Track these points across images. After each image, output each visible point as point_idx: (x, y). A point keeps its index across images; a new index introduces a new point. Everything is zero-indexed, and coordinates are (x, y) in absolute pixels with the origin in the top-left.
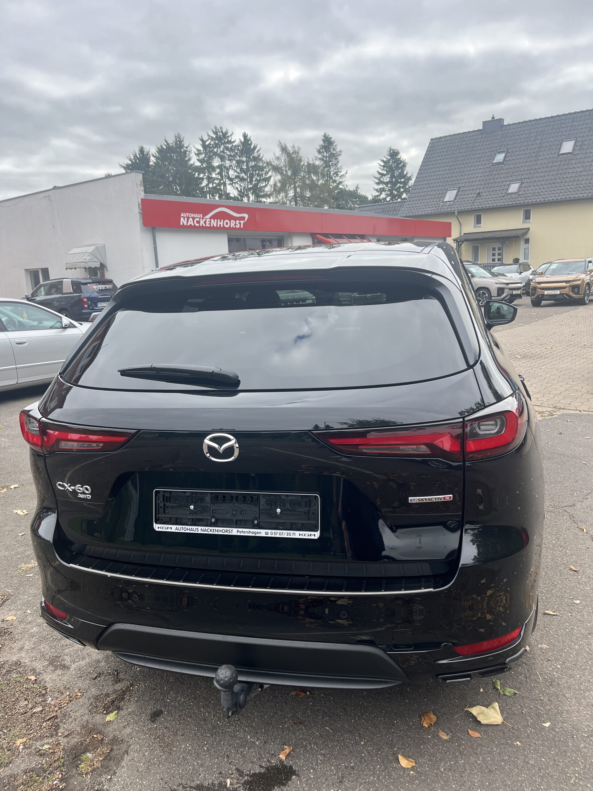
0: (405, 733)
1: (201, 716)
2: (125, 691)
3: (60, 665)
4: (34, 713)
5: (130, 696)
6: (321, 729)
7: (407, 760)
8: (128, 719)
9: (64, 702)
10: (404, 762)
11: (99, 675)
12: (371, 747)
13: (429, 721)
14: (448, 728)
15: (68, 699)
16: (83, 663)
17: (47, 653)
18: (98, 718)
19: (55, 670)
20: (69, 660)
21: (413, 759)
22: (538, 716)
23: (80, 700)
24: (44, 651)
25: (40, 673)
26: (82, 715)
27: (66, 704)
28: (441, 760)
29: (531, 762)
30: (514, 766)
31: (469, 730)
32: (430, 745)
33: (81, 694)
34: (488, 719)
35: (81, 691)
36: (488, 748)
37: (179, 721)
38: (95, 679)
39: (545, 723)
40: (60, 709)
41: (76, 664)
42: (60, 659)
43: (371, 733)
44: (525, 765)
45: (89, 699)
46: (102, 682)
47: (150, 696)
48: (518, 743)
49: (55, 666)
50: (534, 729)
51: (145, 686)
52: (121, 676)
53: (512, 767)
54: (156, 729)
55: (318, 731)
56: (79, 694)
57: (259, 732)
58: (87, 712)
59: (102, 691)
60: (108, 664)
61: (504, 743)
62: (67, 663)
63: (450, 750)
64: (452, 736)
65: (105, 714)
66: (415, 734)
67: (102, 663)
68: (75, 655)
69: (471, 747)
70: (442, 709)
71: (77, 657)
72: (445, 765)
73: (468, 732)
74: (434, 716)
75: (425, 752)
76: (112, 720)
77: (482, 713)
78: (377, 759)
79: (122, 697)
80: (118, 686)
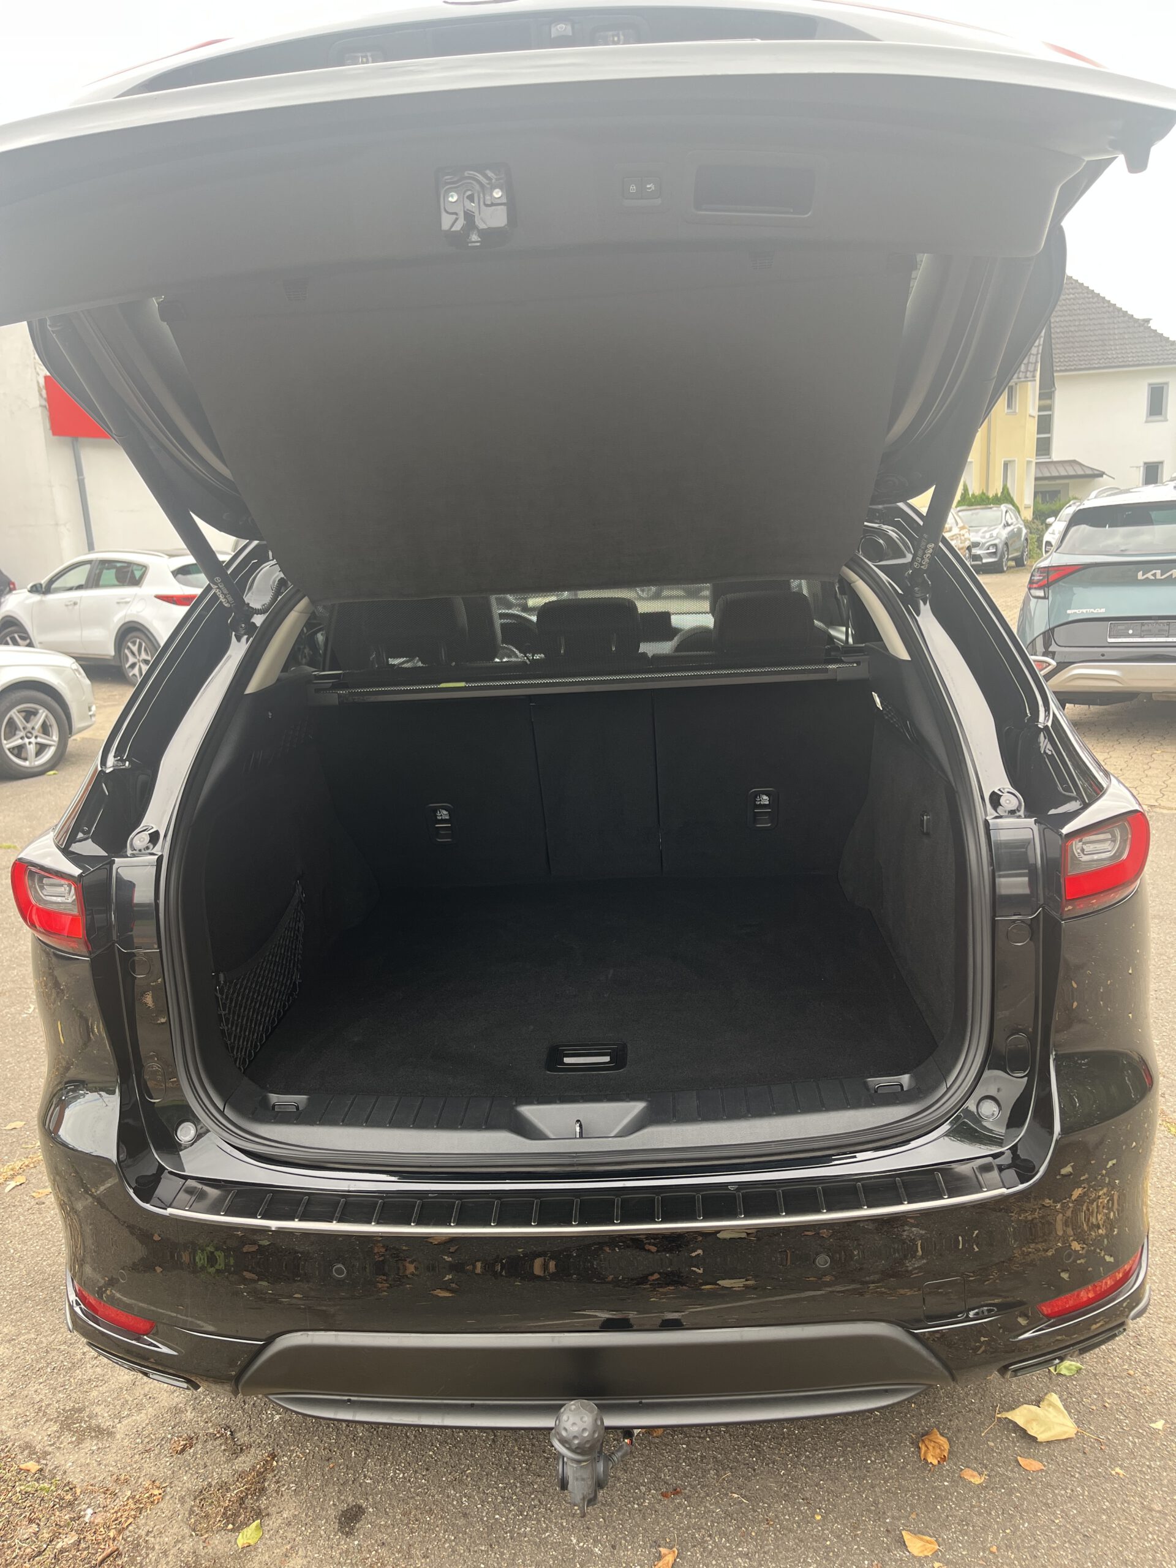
0: (897, 1483)
1: (453, 1505)
2: (262, 1473)
3: (89, 1427)
4: (62, 1551)
5: (278, 1482)
6: (722, 1500)
7: (922, 1539)
8: (289, 1535)
9: (126, 1513)
10: (916, 1546)
11: (190, 1442)
12: (838, 1523)
13: (938, 1451)
14: (976, 1459)
15: (133, 1506)
16: (141, 1418)
17: (49, 1405)
18: (218, 1542)
19: (80, 1441)
20: (106, 1415)
21: (930, 1536)
22: (1137, 1409)
23: (161, 1505)
24: (41, 1400)
25: (46, 1453)
26: (178, 1541)
27: (131, 1520)
28: (984, 1529)
29: (1155, 1507)
30: (1126, 1519)
31: (1019, 1458)
32: (952, 1501)
33: (160, 1491)
34: (1050, 1429)
35: (157, 1483)
36: (1065, 1489)
37: (407, 1524)
38: (183, 1451)
39: (1155, 1422)
40: (120, 1532)
41: (125, 1422)
42: (85, 1414)
43: (829, 1493)
44: (1145, 1514)
45: (182, 1500)
46: (202, 1458)
47: (323, 1475)
48: (1118, 1470)
49: (77, 1432)
50: (1138, 1438)
51: (303, 1453)
52: (242, 1437)
53: (1124, 1522)
54: (360, 1551)
55: (717, 1504)
56: (156, 1492)
57: (592, 1524)
58: (187, 1531)
59: (207, 1478)
60: (203, 1413)
61: (1092, 1474)
62: (106, 1424)
63: (995, 1506)
64: (989, 1475)
65: (232, 1530)
66: (917, 1483)
67: (189, 1413)
68: (116, 1402)
69: (1033, 1492)
70: (950, 1420)
71: (123, 1405)
72: (995, 1538)
73: (1017, 1461)
74: (942, 1438)
75: (947, 1516)
76: (252, 1542)
77: (1035, 1419)
78: (859, 1548)
79: (259, 1486)
80: (244, 1462)
